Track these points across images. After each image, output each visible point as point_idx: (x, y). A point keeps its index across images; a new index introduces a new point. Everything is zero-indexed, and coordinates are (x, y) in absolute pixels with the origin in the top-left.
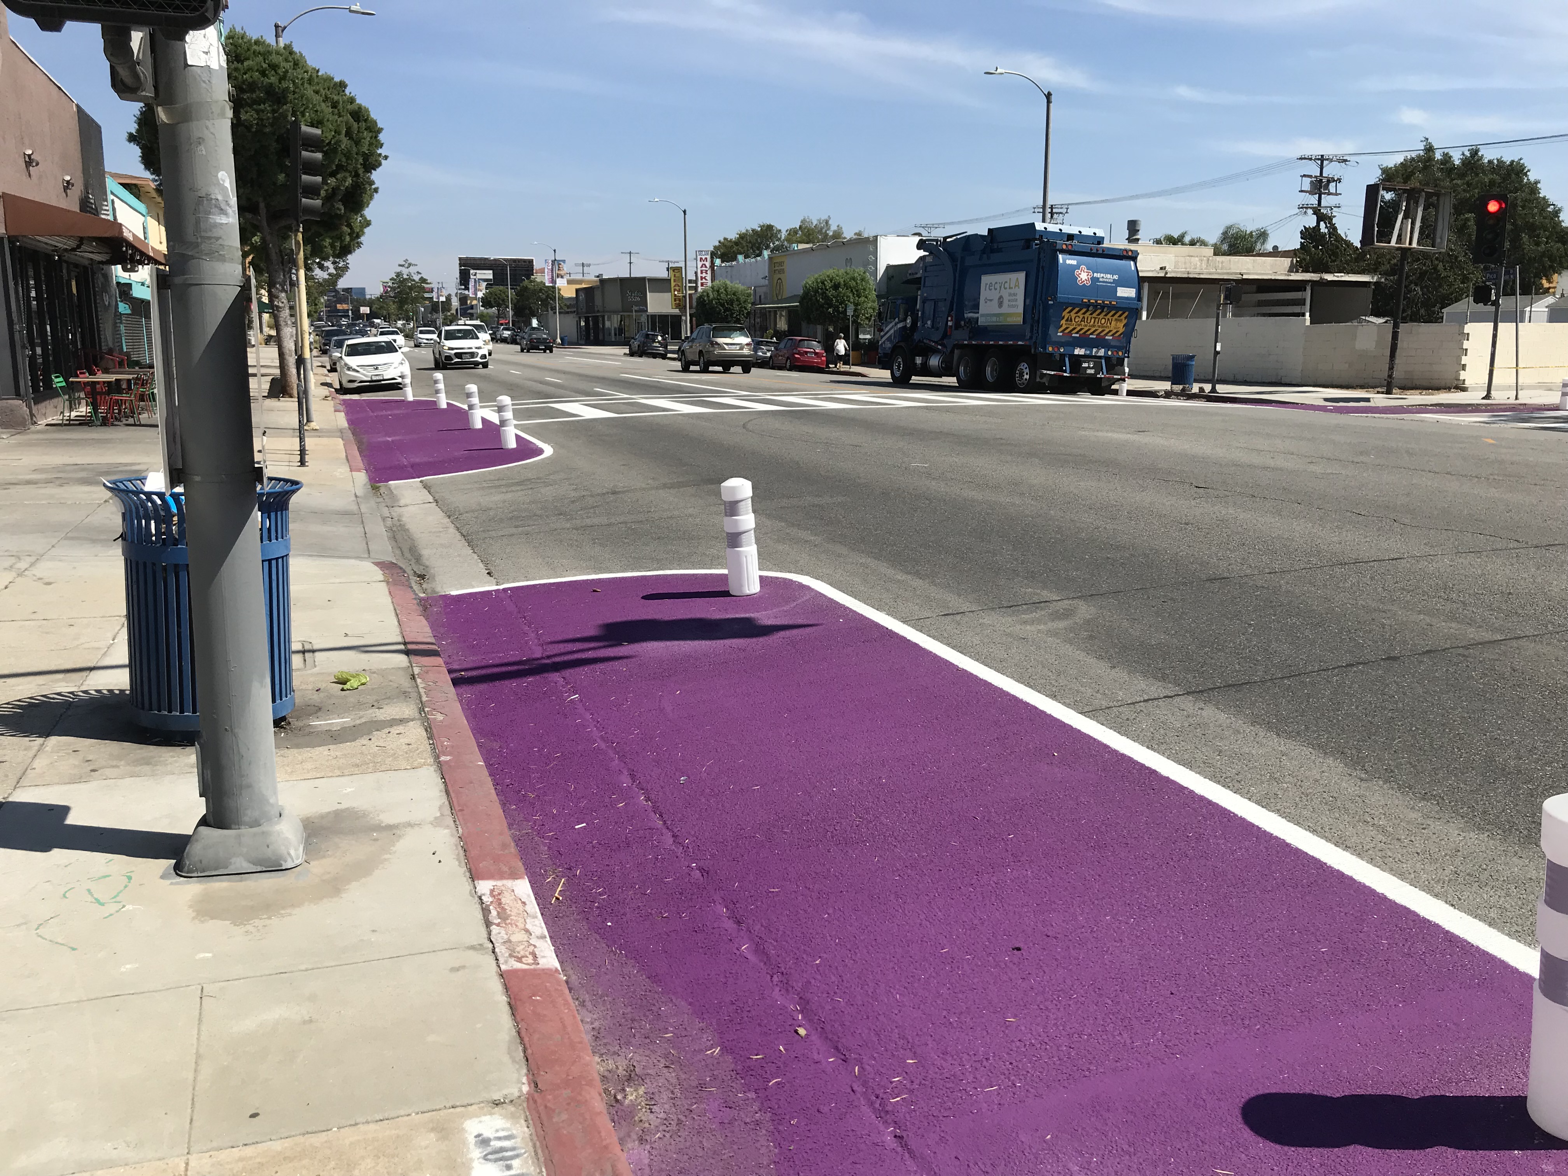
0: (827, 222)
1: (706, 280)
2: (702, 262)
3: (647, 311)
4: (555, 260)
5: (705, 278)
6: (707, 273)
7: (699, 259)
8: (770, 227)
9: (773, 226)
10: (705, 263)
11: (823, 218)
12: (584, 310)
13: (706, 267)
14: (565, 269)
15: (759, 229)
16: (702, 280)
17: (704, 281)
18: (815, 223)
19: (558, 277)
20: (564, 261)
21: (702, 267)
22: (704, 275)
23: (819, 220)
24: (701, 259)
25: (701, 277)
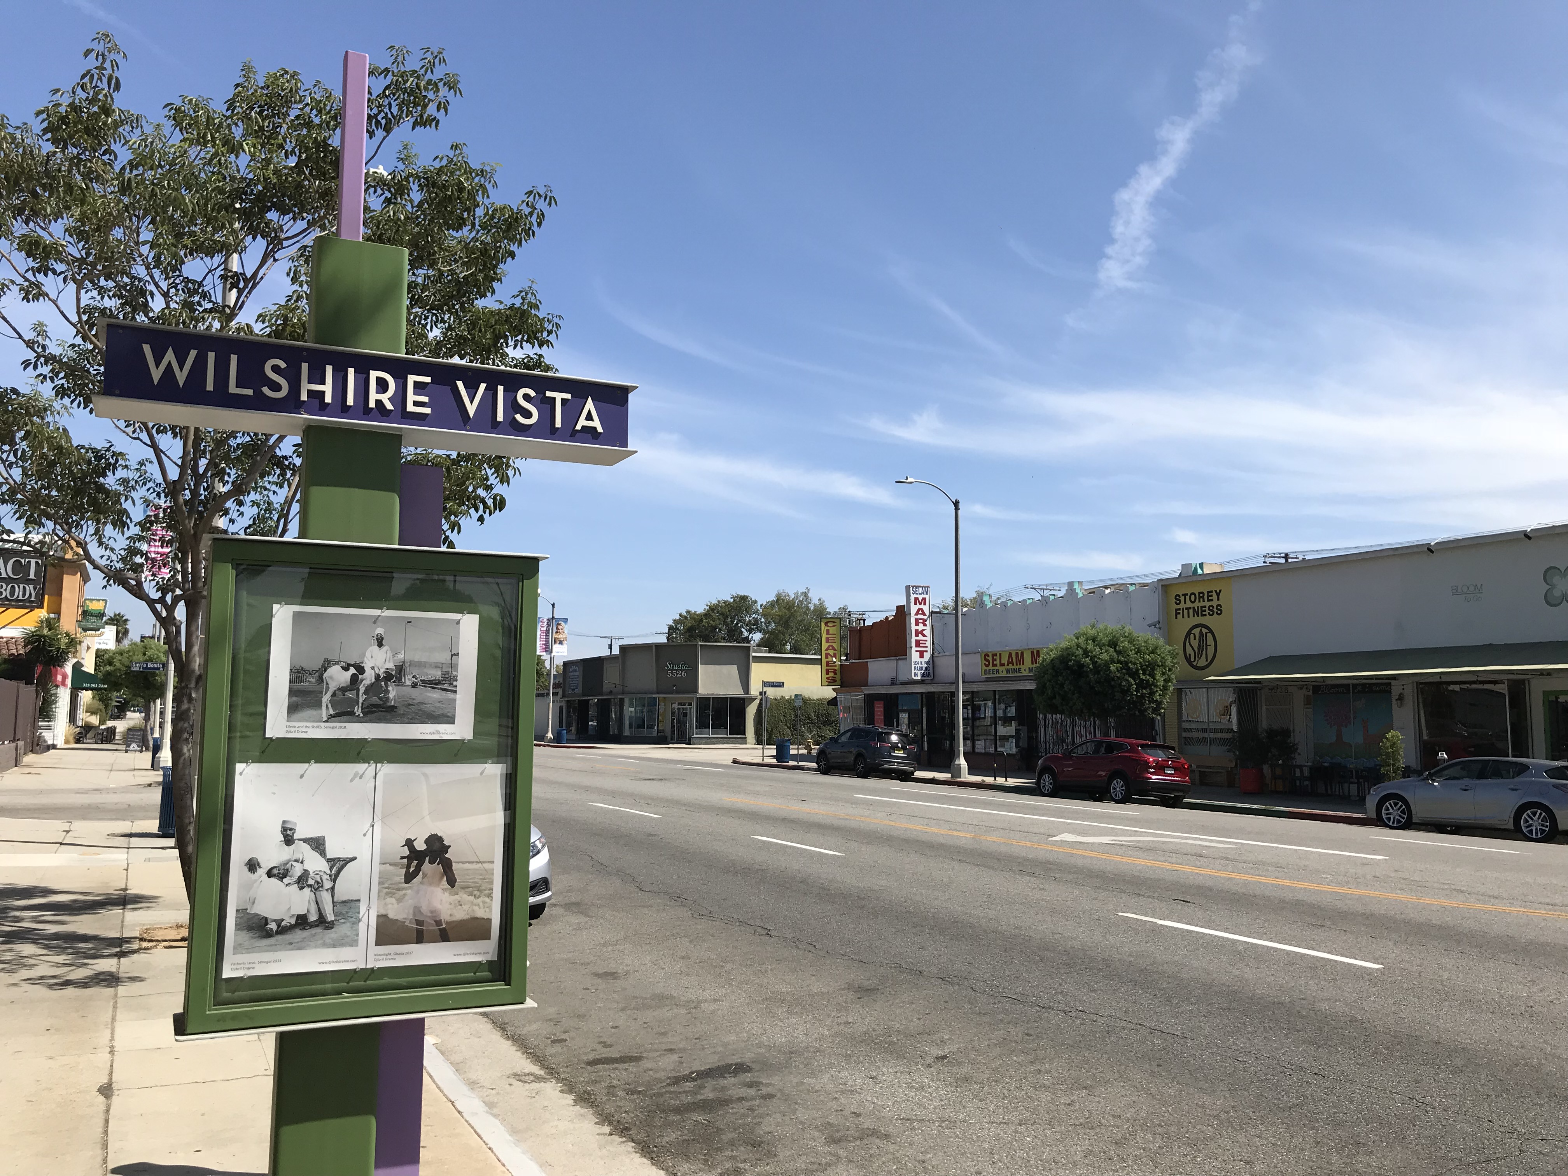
0: (805, 594)
1: (924, 636)
2: (918, 606)
3: (696, 690)
4: (553, 618)
5: (922, 633)
6: (925, 625)
7: (913, 600)
8: (744, 598)
9: (747, 597)
10: (922, 606)
11: (800, 591)
12: (579, 691)
13: (924, 614)
14: (566, 632)
15: (732, 600)
16: (917, 635)
17: (920, 637)
18: (792, 596)
19: (555, 643)
20: (566, 620)
21: (917, 614)
22: (920, 627)
23: (796, 594)
24: (916, 599)
25: (916, 631)
